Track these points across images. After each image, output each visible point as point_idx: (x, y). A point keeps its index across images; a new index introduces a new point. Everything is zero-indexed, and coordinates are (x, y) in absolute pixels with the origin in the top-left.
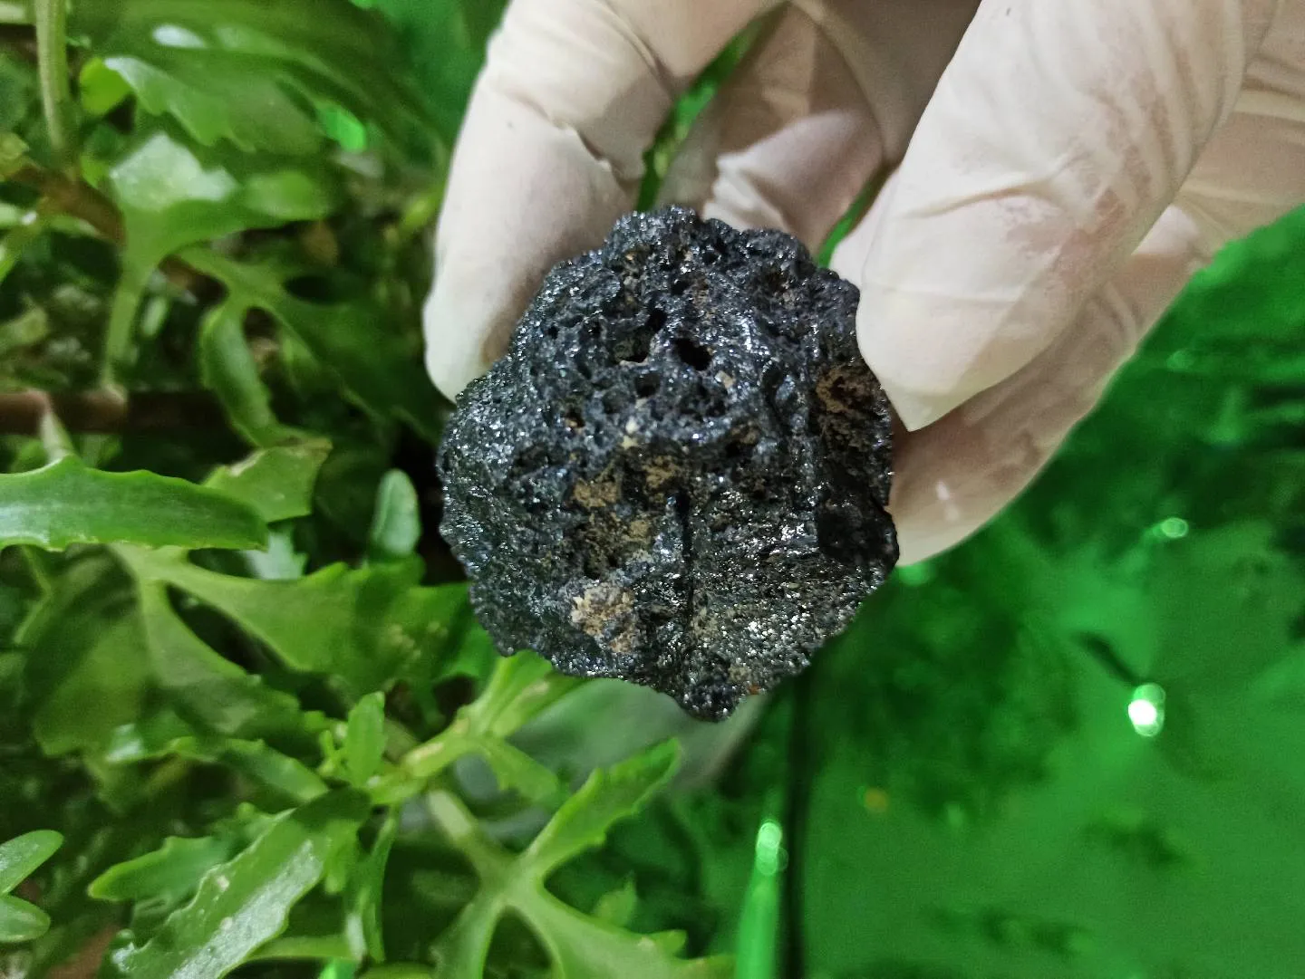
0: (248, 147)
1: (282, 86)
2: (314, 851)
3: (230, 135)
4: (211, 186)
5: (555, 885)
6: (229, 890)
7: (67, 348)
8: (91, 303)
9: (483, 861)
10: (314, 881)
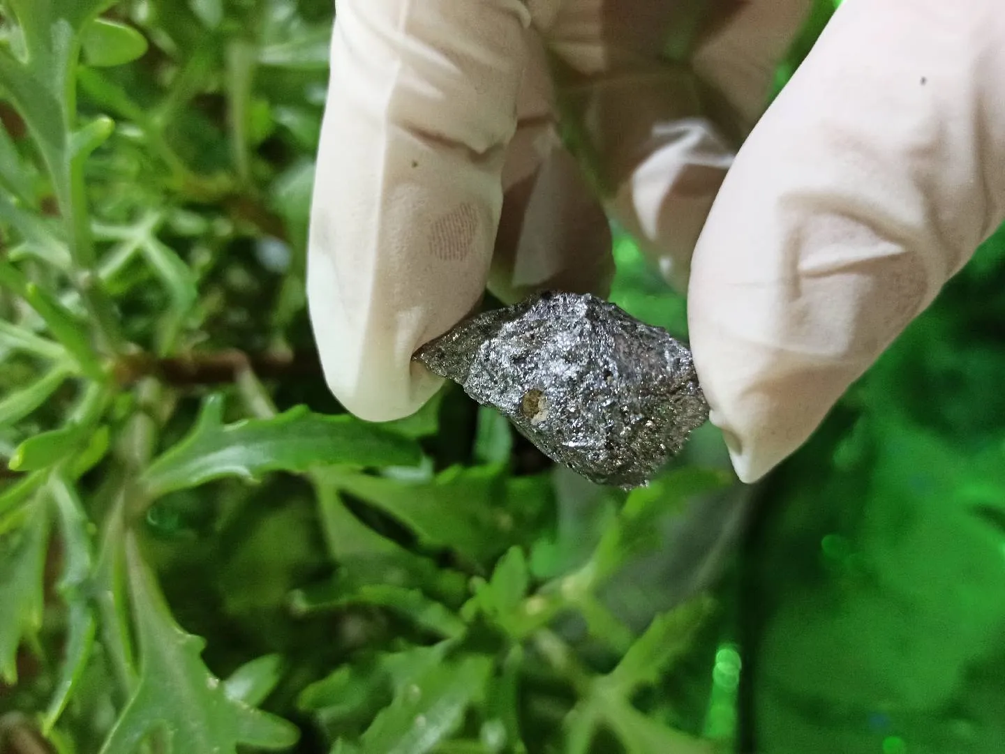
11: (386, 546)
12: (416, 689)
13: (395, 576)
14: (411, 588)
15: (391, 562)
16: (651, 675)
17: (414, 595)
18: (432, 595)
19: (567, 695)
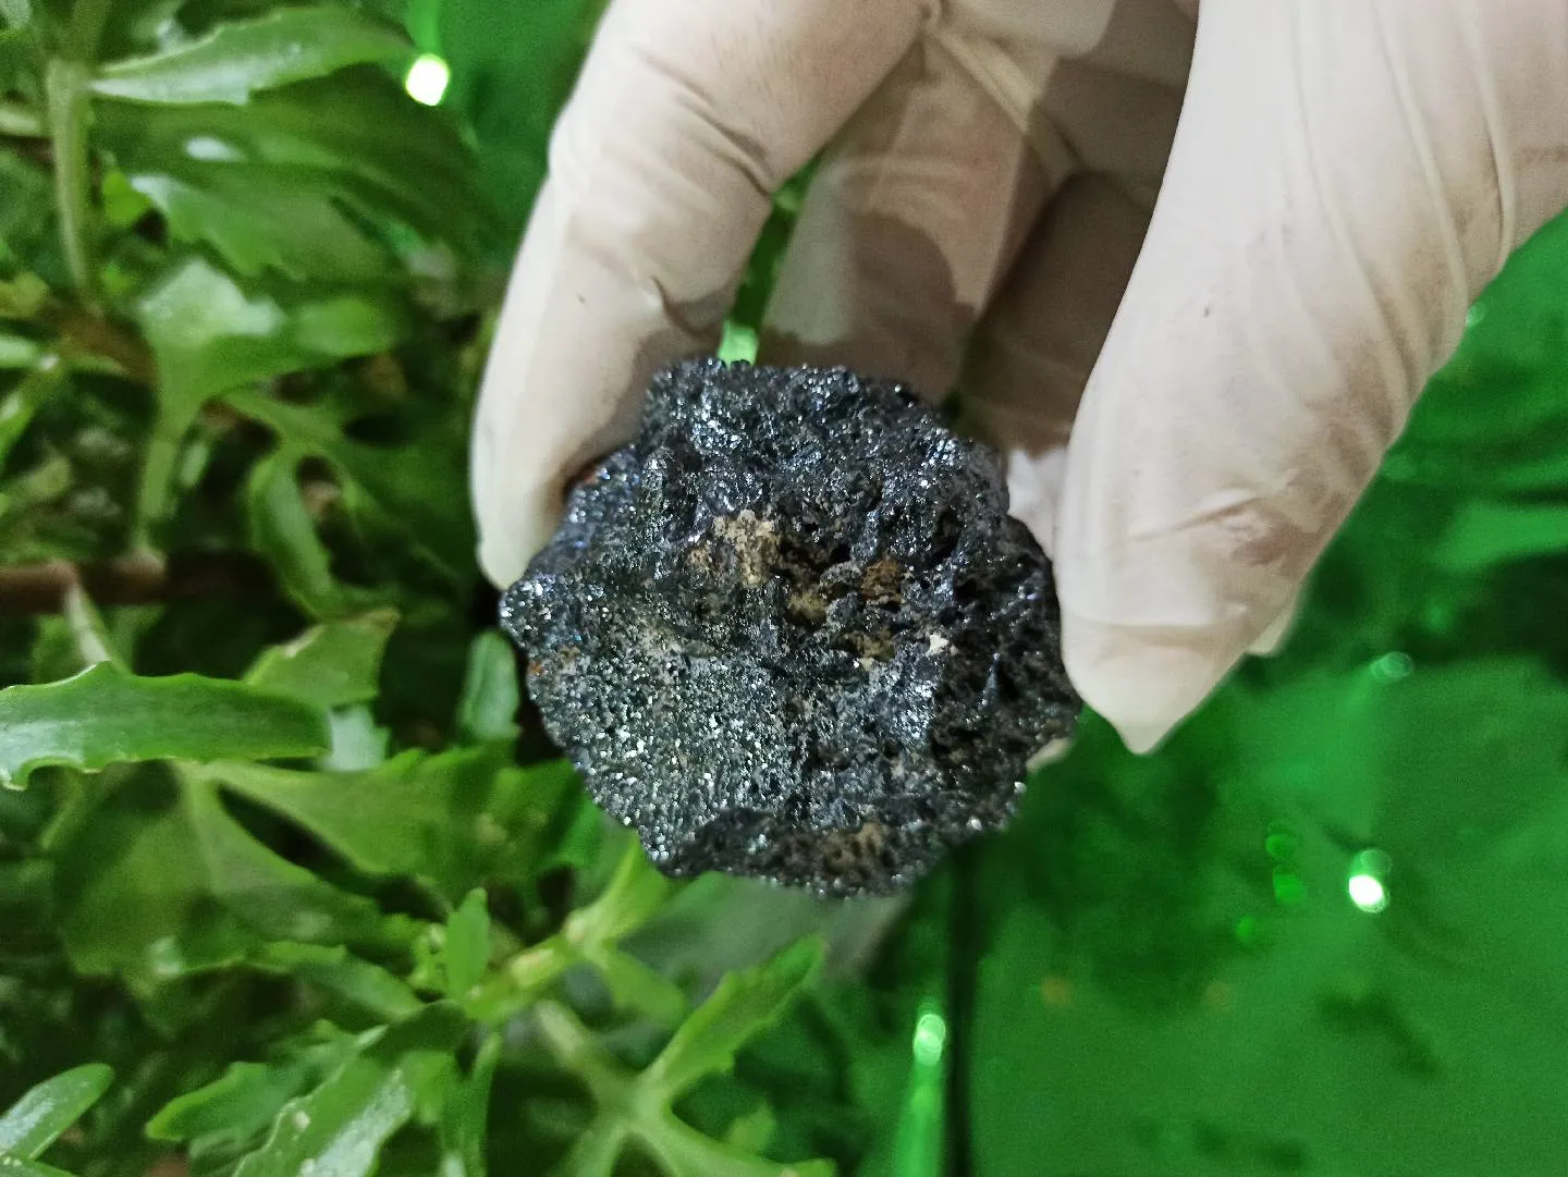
0: (297, 275)
1: (336, 202)
2: (406, 1080)
3: (277, 261)
4: (257, 319)
5: (684, 1110)
6: (310, 1126)
7: (93, 501)
8: (120, 449)
9: (601, 1082)
10: (406, 1114)
11: (297, 876)
12: (303, 1120)
13: (309, 925)
14: (330, 944)
15: (302, 901)
17: (336, 955)
18: (367, 952)
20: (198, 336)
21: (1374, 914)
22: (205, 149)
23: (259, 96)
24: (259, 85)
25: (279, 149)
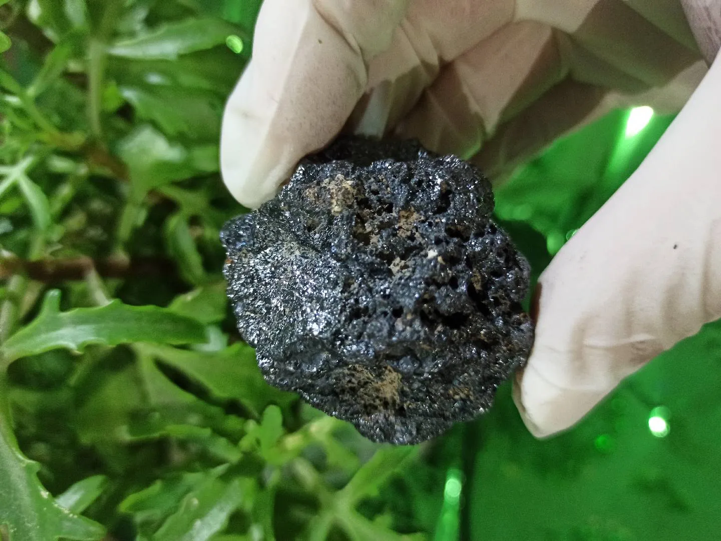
0: (193, 135)
4: (173, 154)
6: (198, 505)
7: (95, 233)
8: (108, 210)
11: (187, 398)
12: (196, 502)
13: (194, 419)
14: (204, 427)
15: (190, 409)
16: (373, 491)
17: (207, 432)
18: (219, 432)
19: (312, 504)
20: (147, 161)
21: (661, 438)
22: (155, 79)
23: (182, 57)
24: (182, 52)
25: (187, 80)
